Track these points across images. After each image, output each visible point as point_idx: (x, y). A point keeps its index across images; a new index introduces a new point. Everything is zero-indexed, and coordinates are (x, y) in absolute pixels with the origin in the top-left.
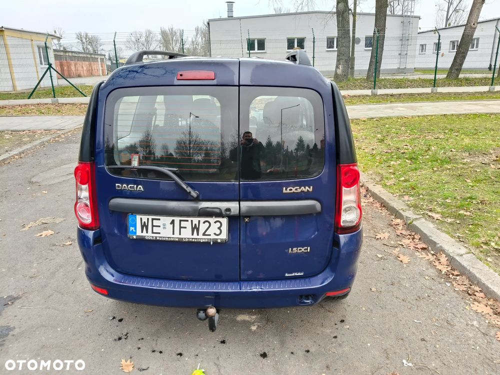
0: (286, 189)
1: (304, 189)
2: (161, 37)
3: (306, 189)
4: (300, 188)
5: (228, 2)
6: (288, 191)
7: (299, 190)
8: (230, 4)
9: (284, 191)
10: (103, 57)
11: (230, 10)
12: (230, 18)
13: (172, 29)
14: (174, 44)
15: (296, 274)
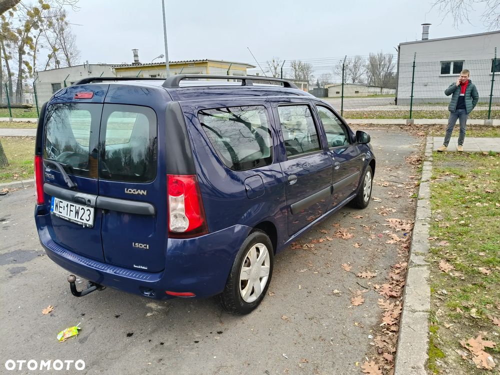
0: (127, 190)
1: (140, 193)
2: (369, 62)
3: (142, 192)
4: (137, 191)
5: (424, 24)
6: (129, 192)
7: (136, 193)
8: (426, 26)
9: (126, 192)
10: (306, 83)
11: (426, 32)
12: (426, 41)
13: (381, 54)
14: (381, 69)
15: (142, 267)
